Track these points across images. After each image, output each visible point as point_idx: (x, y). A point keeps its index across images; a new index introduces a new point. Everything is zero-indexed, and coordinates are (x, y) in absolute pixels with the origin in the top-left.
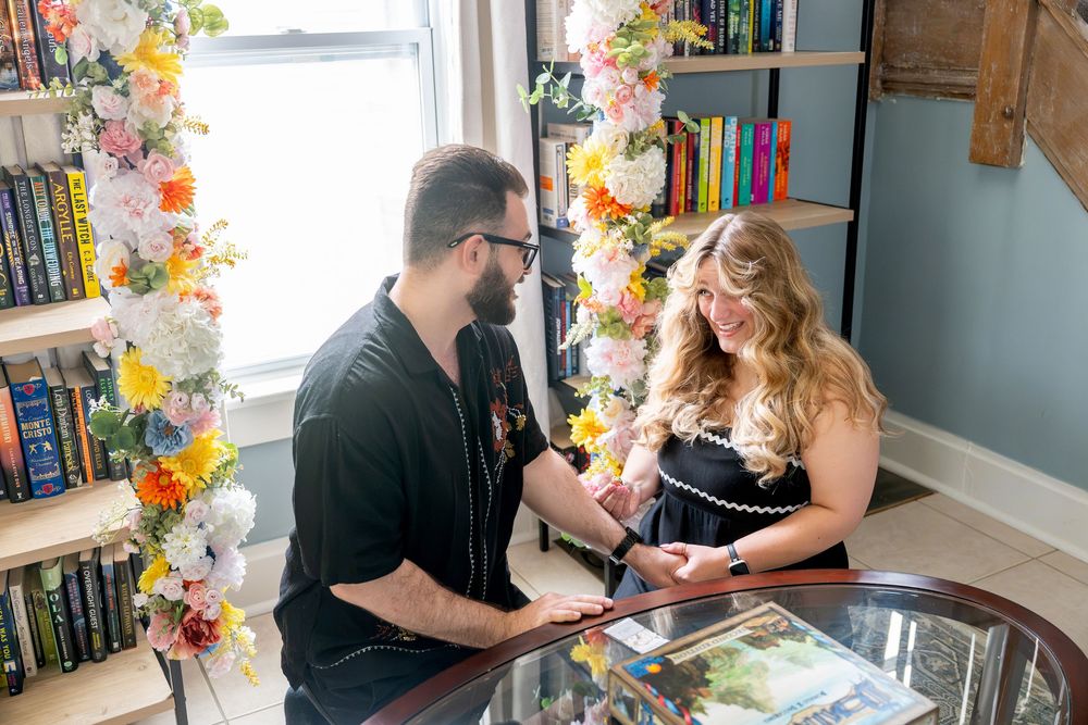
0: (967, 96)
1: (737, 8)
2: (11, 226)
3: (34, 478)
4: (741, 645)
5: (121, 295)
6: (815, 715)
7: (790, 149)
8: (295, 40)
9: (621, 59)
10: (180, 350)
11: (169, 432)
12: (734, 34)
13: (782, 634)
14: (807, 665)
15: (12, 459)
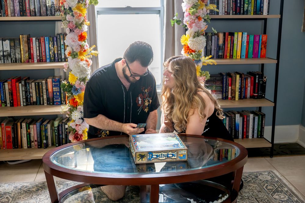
1: (247, 3)
2: (56, 44)
3: (55, 100)
5: (70, 58)
7: (267, 43)
11: (76, 90)
12: (246, 10)
15: (51, 95)
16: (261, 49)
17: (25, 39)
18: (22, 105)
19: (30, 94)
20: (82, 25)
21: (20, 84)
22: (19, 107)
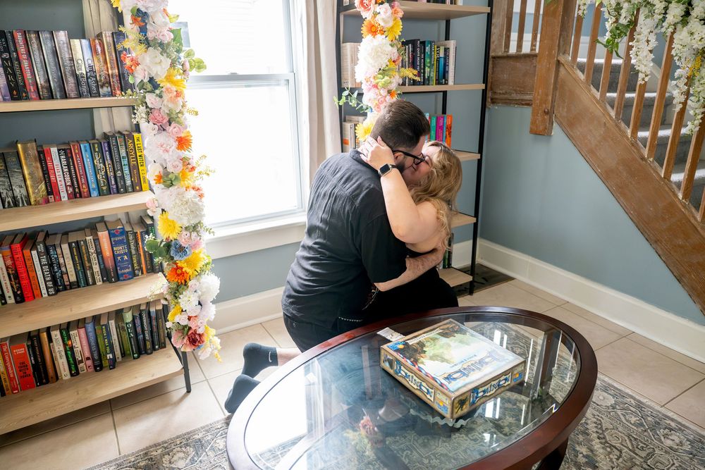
0: (528, 104)
1: (429, 65)
2: (108, 158)
3: (119, 272)
4: (439, 336)
5: (158, 188)
6: (472, 364)
7: (452, 128)
8: (234, 78)
9: (380, 84)
10: (186, 212)
11: (181, 250)
12: (428, 76)
13: (456, 332)
14: (468, 344)
15: (110, 263)
16: (446, 137)
18: (45, 295)
19: (59, 268)
20: (182, 115)
21: (34, 253)
22: (38, 301)
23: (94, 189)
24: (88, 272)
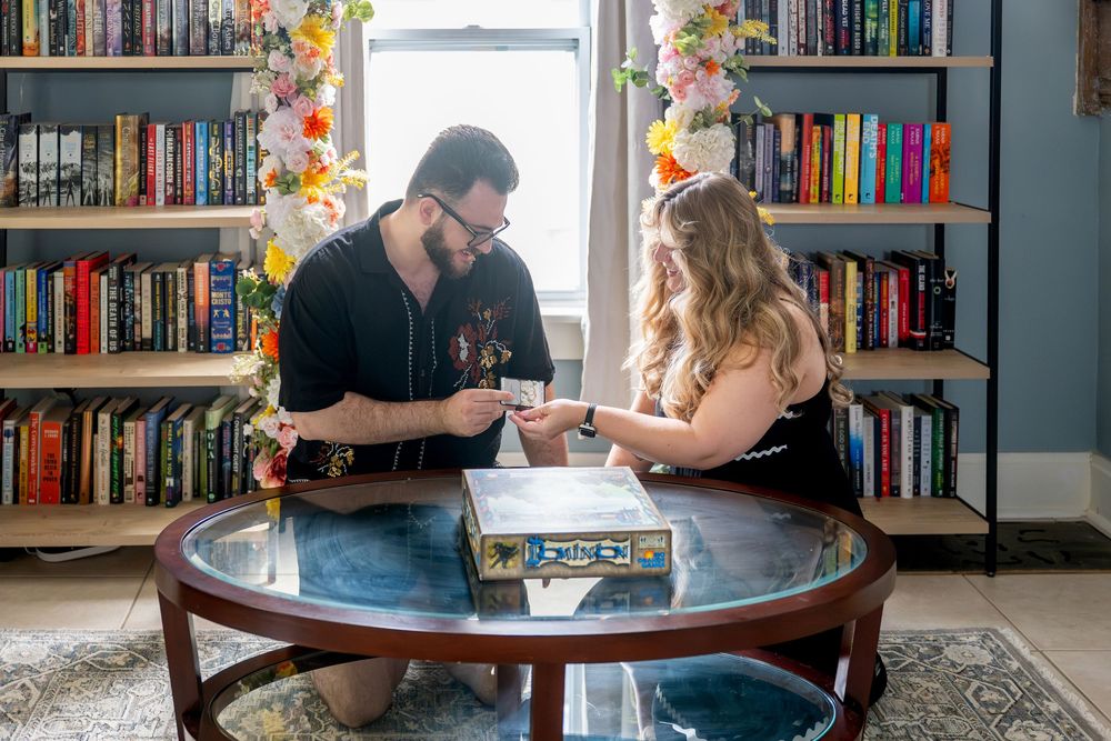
1: (874, 15)
3: (214, 337)
7: (950, 153)
9: (680, 48)
12: (872, 38)
15: (202, 319)
16: (932, 172)
17: (133, 129)
18: (104, 351)
19: (133, 311)
20: (318, 85)
21: (104, 279)
22: (93, 356)
23: (201, 193)
24: (170, 326)
